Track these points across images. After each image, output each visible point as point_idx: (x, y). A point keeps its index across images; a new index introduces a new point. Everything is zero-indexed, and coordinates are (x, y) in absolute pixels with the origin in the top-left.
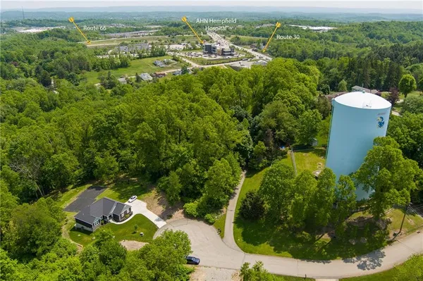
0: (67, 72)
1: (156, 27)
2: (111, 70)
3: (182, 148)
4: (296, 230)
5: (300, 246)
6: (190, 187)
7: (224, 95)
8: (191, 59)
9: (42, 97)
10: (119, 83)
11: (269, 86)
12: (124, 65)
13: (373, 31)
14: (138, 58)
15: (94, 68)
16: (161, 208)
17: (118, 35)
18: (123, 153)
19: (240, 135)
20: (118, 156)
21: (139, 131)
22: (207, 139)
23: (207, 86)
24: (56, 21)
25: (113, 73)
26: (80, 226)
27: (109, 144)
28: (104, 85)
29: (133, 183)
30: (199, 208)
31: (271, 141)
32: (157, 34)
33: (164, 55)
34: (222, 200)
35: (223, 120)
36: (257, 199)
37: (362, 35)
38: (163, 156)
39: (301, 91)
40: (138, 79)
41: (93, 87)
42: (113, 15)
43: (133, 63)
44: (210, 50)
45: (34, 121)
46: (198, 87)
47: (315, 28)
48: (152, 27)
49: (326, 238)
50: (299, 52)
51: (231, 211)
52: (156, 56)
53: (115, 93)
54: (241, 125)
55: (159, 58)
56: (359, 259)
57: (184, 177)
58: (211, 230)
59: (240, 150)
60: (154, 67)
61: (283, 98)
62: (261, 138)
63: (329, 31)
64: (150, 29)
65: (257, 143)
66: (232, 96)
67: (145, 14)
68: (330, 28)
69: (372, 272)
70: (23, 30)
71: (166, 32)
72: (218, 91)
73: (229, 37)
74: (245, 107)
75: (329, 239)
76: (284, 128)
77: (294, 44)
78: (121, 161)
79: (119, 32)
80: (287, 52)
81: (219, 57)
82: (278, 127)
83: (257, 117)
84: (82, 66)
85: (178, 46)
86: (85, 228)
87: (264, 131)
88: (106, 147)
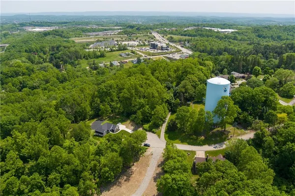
0: (69, 60)
1: (118, 27)
2: (95, 59)
3: (142, 100)
4: (191, 135)
5: (192, 141)
6: (146, 118)
7: (161, 76)
8: (142, 52)
9: (57, 75)
10: (101, 67)
11: (184, 73)
12: (102, 56)
13: (261, 33)
14: (110, 52)
15: (84, 57)
16: (133, 127)
17: (94, 34)
18: (113, 104)
19: (169, 95)
20: (110, 105)
21: (122, 93)
22: (153, 97)
23: (153, 71)
24: (51, 23)
25: (96, 61)
26: (97, 134)
27: (106, 100)
28: (91, 68)
29: (118, 118)
30: (149, 127)
31: (182, 99)
32: (120, 33)
33: (126, 49)
34: (160, 123)
35: (161, 89)
36: (175, 122)
37: (253, 36)
38: (133, 105)
39: (199, 75)
40: (112, 65)
41: (86, 69)
42: (88, 17)
43: (107, 54)
44: (154, 47)
45: (56, 89)
46: (149, 72)
47: (223, 30)
48: (116, 28)
49: (203, 138)
50: (208, 49)
51: (164, 128)
52: (121, 50)
53: (99, 73)
54: (169, 91)
55: (123, 51)
56: (214, 145)
57: (143, 113)
58: (155, 136)
59: (168, 102)
60: (120, 57)
61: (189, 79)
62: (178, 97)
63: (232, 32)
64: (114, 30)
65: (176, 99)
66: (165, 77)
67: (110, 17)
68: (233, 30)
69: (219, 149)
70: (30, 29)
71: (125, 33)
72: (158, 75)
73: (167, 36)
74: (172, 83)
75: (204, 138)
76: (189, 93)
77: (206, 43)
78: (112, 108)
79: (94, 31)
80: (202, 48)
81: (159, 51)
82: (186, 92)
83: (177, 88)
84: (77, 56)
85: (133, 42)
86: (100, 135)
87: (179, 94)
88: (105, 101)
